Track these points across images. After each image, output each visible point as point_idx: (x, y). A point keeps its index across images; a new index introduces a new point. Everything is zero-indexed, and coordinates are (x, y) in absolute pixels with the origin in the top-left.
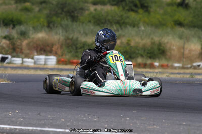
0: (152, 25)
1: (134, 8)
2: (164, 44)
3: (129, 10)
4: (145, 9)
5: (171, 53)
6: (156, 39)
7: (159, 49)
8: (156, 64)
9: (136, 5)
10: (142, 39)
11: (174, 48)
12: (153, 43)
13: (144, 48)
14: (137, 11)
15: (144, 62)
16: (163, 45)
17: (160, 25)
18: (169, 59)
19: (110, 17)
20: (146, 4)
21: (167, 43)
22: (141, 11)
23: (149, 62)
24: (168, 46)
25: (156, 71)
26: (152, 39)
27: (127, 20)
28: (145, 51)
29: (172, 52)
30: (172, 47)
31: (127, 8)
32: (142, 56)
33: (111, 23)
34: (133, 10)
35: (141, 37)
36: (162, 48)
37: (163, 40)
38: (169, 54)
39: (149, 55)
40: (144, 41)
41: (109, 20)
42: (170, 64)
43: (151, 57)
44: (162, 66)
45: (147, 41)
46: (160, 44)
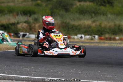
0: (114, 14)
1: (103, 4)
3: (100, 5)
4: (110, 4)
6: (117, 23)
7: (119, 29)
8: (117, 38)
9: (104, 2)
10: (109, 23)
12: (115, 25)
13: (110, 28)
14: (105, 6)
15: (110, 37)
16: (121, 26)
17: (119, 14)
19: (88, 9)
20: (111, 1)
22: (108, 5)
23: (113, 36)
25: (117, 42)
26: (115, 22)
27: (99, 11)
28: (110, 30)
31: (99, 3)
32: (108, 33)
33: (90, 13)
34: (103, 5)
35: (108, 21)
37: (121, 23)
39: (113, 32)
40: (110, 24)
41: (88, 11)
43: (114, 34)
44: (121, 39)
45: (111, 24)
46: (119, 26)
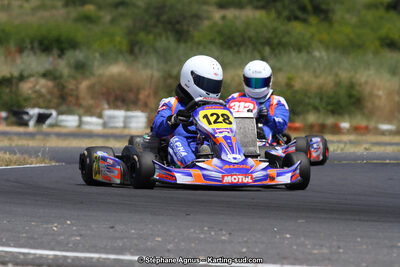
0: (335, 48)
1: (299, 13)
2: (360, 85)
3: (289, 19)
4: (322, 16)
5: (373, 103)
6: (344, 75)
7: (350, 96)
8: (345, 125)
9: (303, 9)
10: (317, 77)
11: (381, 93)
12: (338, 84)
13: (320, 94)
14: (305, 21)
15: (320, 121)
16: (357, 88)
17: (351, 47)
18: (370, 115)
19: (251, 33)
20: (324, 7)
21: (366, 83)
22: (313, 20)
23: (330, 121)
24: (368, 89)
25: (345, 138)
26: (336, 75)
27: (286, 39)
28: (321, 99)
29: (377, 102)
30: (376, 92)
31: (286, 13)
32: (316, 109)
33: (254, 44)
34: (297, 19)
35: (315, 71)
36: (354, 93)
37: (358, 76)
38: (369, 105)
39: (330, 108)
40: (321, 81)
41: (250, 39)
42: (372, 124)
43: (333, 112)
44: (356, 129)
45: (325, 81)
46: (352, 86)
